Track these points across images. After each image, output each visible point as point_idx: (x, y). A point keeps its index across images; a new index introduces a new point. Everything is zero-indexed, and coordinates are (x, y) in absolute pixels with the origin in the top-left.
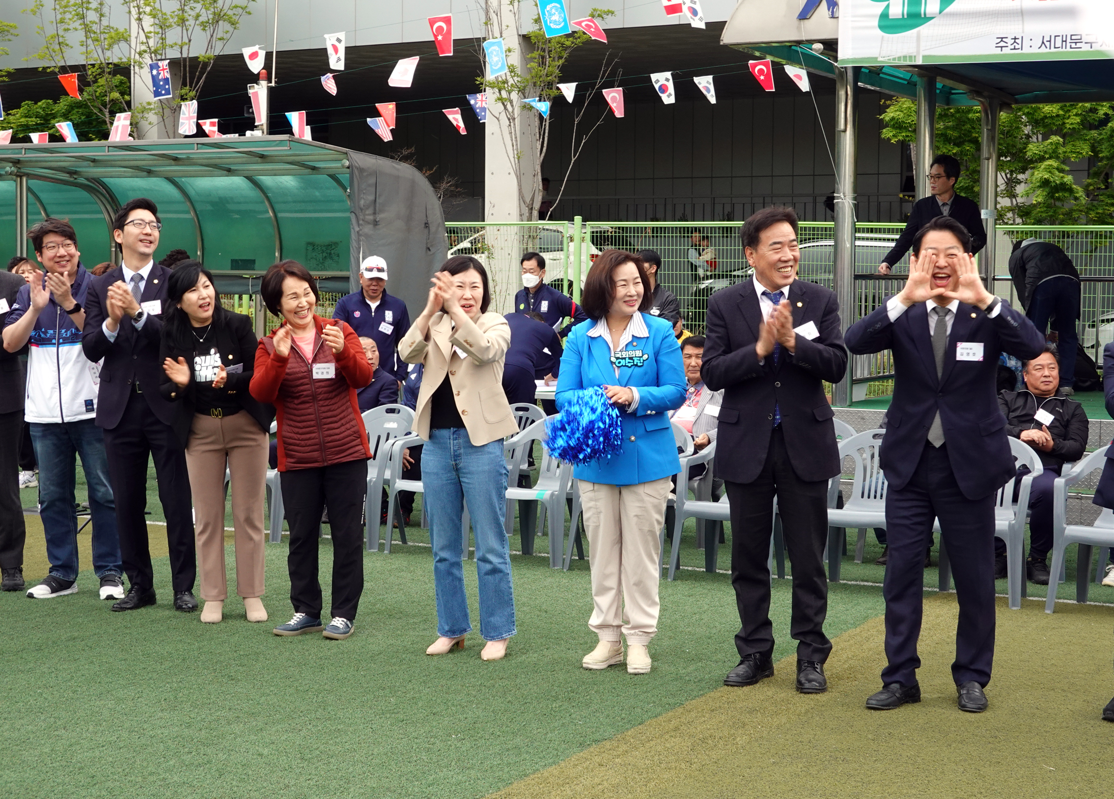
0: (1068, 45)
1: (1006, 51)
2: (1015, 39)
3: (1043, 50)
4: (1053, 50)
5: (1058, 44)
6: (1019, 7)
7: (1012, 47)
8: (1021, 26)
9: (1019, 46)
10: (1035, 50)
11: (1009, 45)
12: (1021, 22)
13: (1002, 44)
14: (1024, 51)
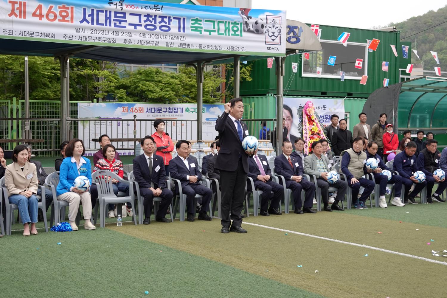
0: (29, 35)
1: (7, 35)
2: (10, 31)
3: (20, 36)
4: (23, 36)
5: (26, 34)
6: (12, 19)
7: (9, 34)
8: (12, 26)
9: (12, 34)
10: (17, 36)
11: (8, 33)
12: (12, 25)
13: (5, 32)
14: (13, 36)
